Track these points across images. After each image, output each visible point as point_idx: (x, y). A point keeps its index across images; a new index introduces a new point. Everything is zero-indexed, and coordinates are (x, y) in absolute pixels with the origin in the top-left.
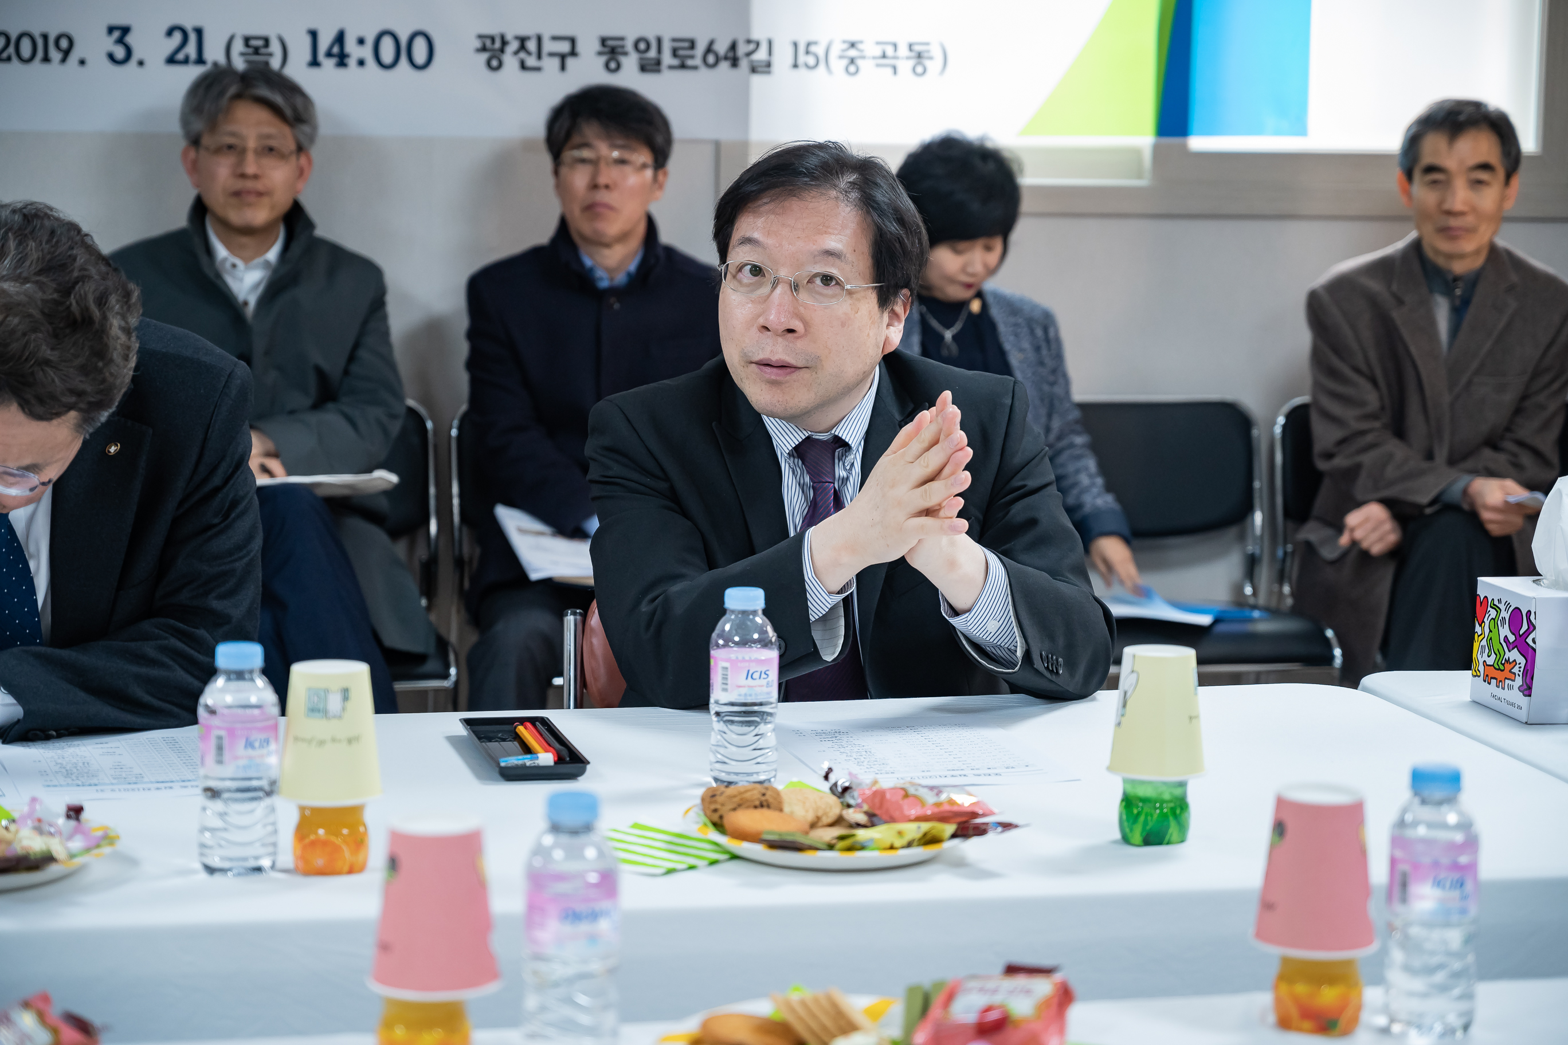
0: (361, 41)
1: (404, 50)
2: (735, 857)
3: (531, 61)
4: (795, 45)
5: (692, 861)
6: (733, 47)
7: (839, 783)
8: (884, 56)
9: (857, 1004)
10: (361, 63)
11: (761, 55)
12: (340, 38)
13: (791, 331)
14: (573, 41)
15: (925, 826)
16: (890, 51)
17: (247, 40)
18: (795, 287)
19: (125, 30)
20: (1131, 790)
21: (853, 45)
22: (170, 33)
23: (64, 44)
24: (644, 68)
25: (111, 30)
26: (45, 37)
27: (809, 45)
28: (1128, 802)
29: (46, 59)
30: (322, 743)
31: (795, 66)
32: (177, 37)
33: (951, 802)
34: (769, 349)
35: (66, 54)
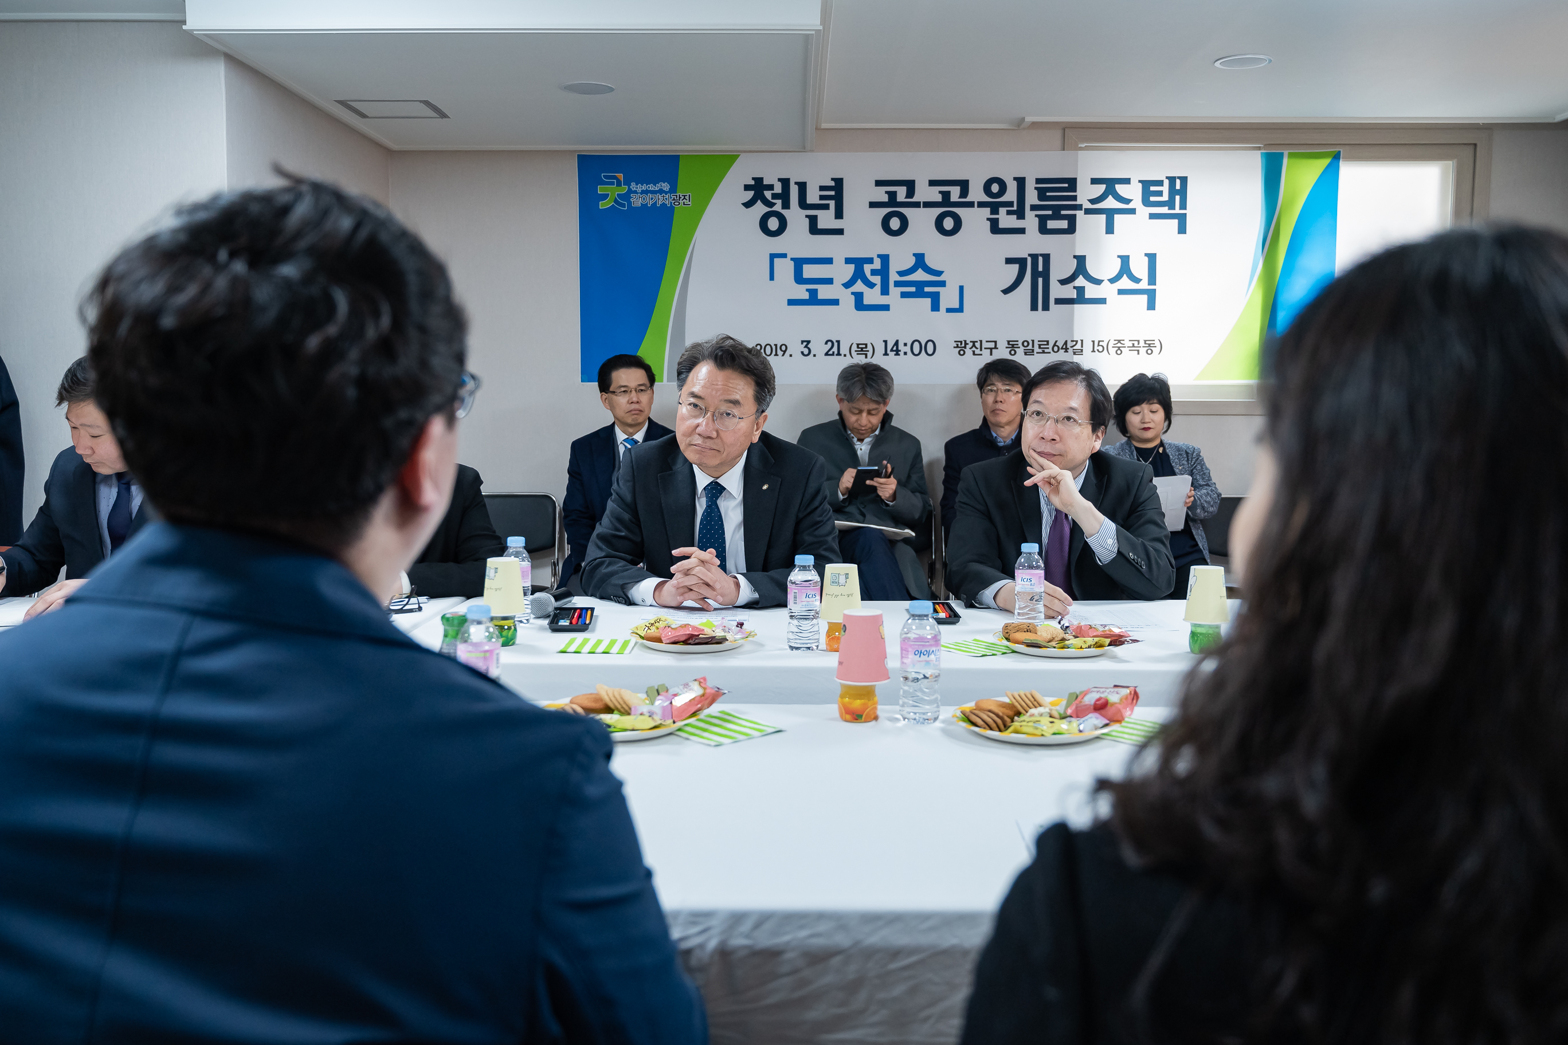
0: (905, 345)
1: (923, 348)
2: (1014, 652)
3: (977, 351)
4: (1093, 342)
5: (995, 652)
6: (1066, 343)
7: (1065, 625)
8: (1133, 346)
9: (1047, 700)
10: (905, 353)
11: (1078, 346)
12: (897, 343)
13: (1053, 440)
14: (995, 342)
15: (1096, 639)
16: (1136, 344)
17: (858, 345)
18: (1057, 421)
19: (809, 342)
20: (1194, 629)
21: (1119, 341)
22: (826, 343)
23: (784, 348)
24: (1026, 354)
25: (803, 342)
26: (776, 345)
27: (1099, 342)
28: (1193, 635)
29: (776, 355)
30: (837, 596)
31: (1093, 351)
32: (830, 344)
33: (1110, 630)
34: (1043, 447)
35: (785, 352)
